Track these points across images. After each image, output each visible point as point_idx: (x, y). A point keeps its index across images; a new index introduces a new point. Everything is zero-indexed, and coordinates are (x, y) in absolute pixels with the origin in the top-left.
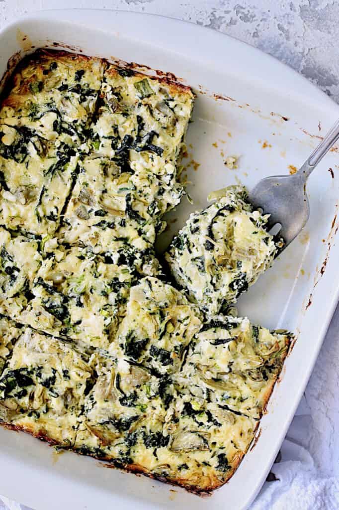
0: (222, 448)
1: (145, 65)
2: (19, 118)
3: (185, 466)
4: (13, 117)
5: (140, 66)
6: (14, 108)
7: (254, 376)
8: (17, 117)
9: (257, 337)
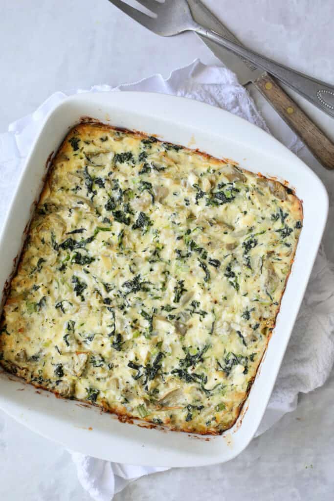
0: (76, 155)
1: (141, 428)
2: (233, 385)
3: (103, 140)
4: (237, 385)
5: (145, 427)
6: (236, 392)
7: (53, 207)
8: (234, 386)
9: (52, 236)
